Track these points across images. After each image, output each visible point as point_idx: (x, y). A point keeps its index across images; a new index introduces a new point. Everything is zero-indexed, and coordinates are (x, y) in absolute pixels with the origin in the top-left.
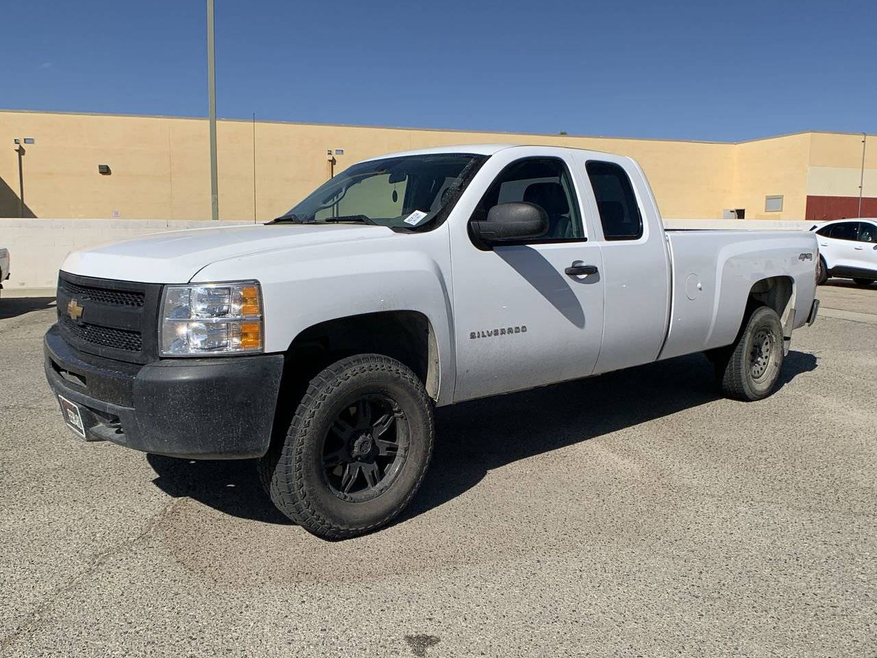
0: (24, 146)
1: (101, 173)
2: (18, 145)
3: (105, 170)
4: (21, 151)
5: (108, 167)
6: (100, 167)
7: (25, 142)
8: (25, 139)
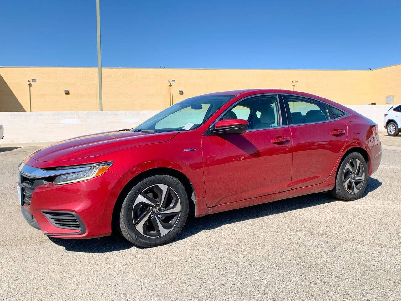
0: (32, 83)
1: (65, 94)
2: (29, 82)
3: (67, 93)
4: (30, 85)
5: (68, 91)
6: (65, 91)
7: (32, 81)
8: (32, 80)
